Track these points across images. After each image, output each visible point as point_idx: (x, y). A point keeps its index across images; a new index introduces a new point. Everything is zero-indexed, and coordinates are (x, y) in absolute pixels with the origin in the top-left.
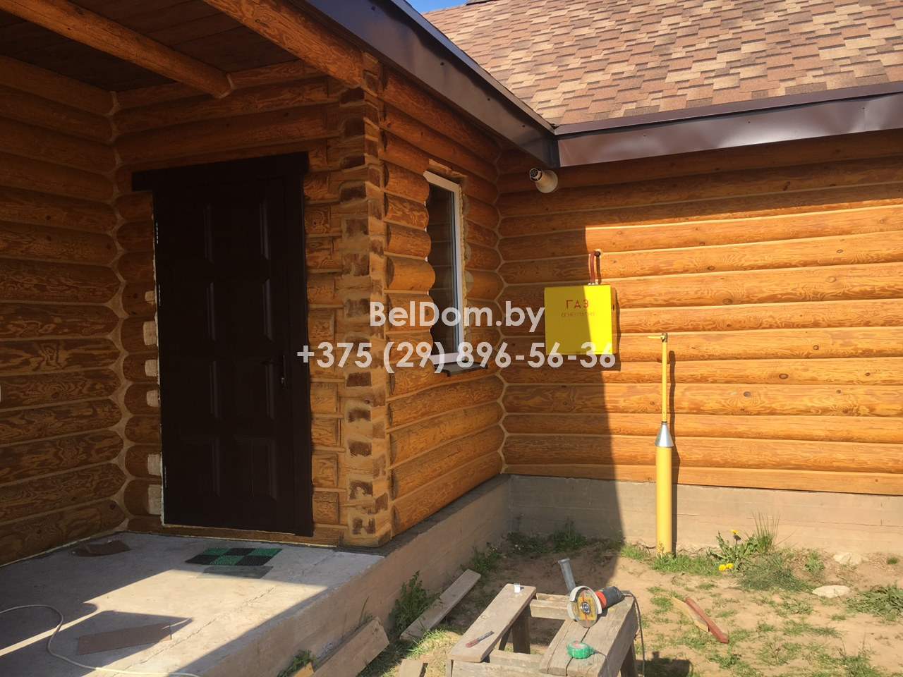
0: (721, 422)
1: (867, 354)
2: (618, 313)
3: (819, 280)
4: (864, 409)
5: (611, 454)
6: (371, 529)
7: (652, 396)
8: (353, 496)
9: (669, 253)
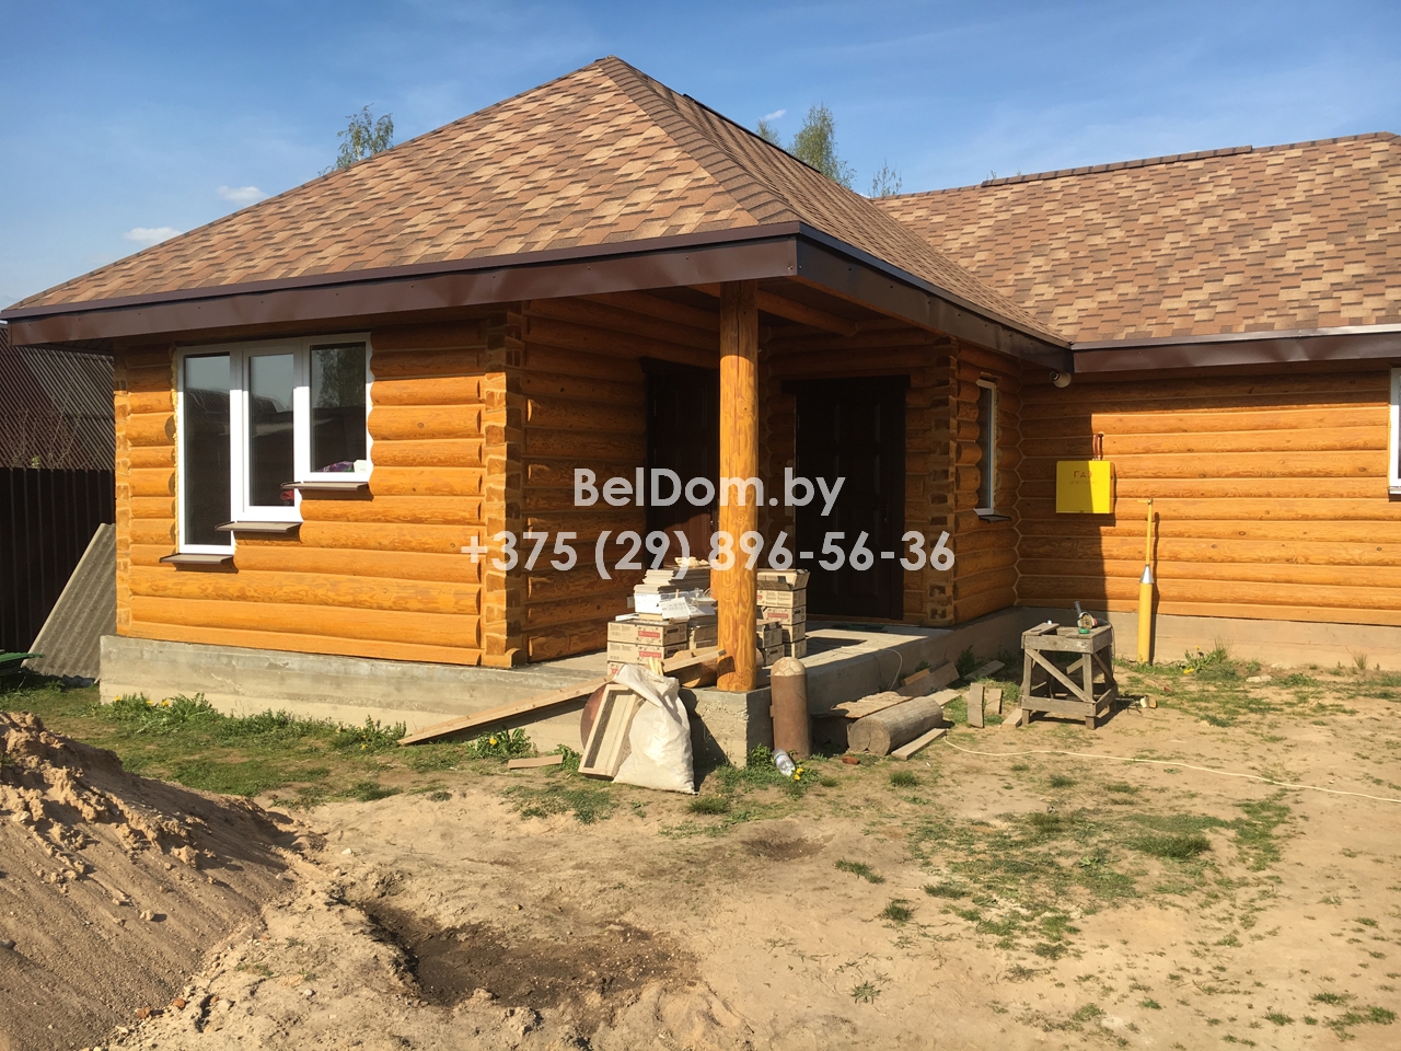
0: (1193, 568)
1: (1305, 518)
2: (1115, 482)
3: (1272, 462)
4: (1301, 559)
5: (1104, 591)
6: (944, 615)
7: (1140, 547)
8: (931, 595)
9: (1158, 437)
